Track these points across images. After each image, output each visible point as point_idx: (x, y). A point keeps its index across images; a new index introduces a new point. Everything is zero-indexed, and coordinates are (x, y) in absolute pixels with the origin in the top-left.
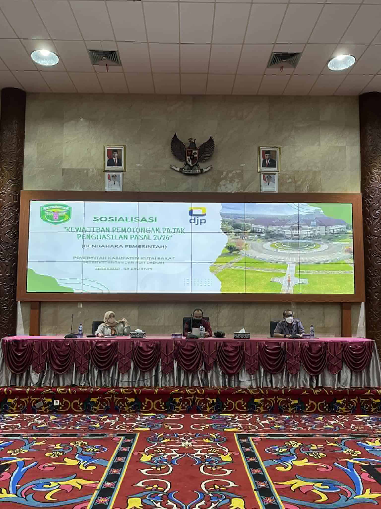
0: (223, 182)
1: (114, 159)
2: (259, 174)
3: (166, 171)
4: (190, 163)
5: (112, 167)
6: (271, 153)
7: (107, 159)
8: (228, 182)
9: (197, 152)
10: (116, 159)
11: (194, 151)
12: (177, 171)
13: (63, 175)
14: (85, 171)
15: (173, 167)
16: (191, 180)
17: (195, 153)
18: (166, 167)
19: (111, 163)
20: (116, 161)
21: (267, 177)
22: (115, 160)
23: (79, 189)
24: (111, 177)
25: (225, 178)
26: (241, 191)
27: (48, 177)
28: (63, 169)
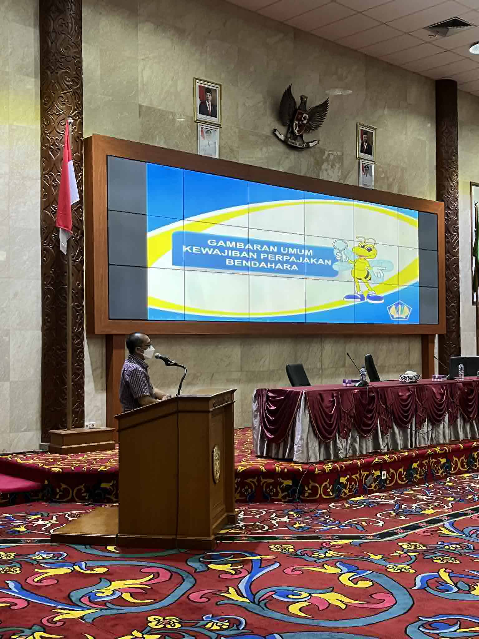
0: (324, 166)
1: (207, 104)
2: (357, 161)
3: (267, 137)
4: (296, 131)
5: (204, 116)
6: (368, 134)
7: (198, 102)
8: (330, 167)
9: (307, 116)
10: (210, 103)
11: (305, 115)
12: (280, 140)
13: (140, 117)
14: (171, 117)
15: (277, 133)
16: (293, 155)
17: (305, 119)
18: (267, 131)
19: (203, 110)
20: (210, 107)
21: (365, 167)
22: (209, 105)
23: (162, 145)
24: (205, 133)
25: (327, 160)
26: (342, 181)
27: (119, 114)
28: (141, 106)
